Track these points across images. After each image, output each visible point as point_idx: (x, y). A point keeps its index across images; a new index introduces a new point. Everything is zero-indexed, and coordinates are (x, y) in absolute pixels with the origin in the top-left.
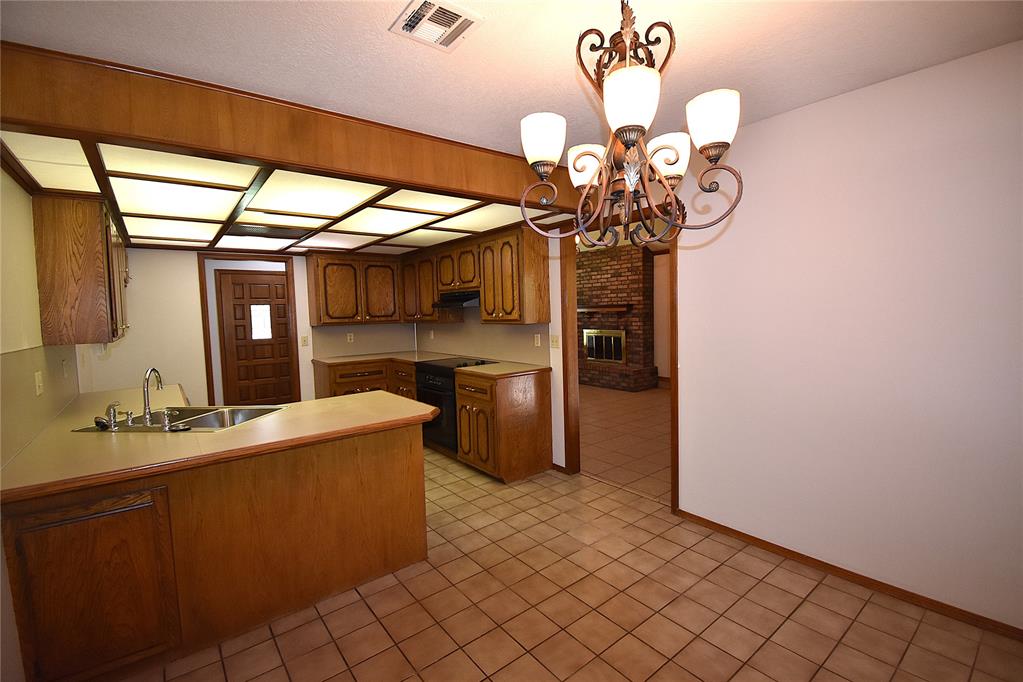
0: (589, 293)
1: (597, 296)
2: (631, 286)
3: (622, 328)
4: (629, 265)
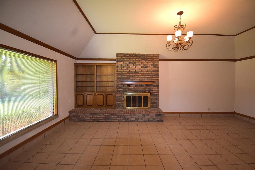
0: (127, 75)
1: (133, 76)
2: (152, 73)
3: (147, 92)
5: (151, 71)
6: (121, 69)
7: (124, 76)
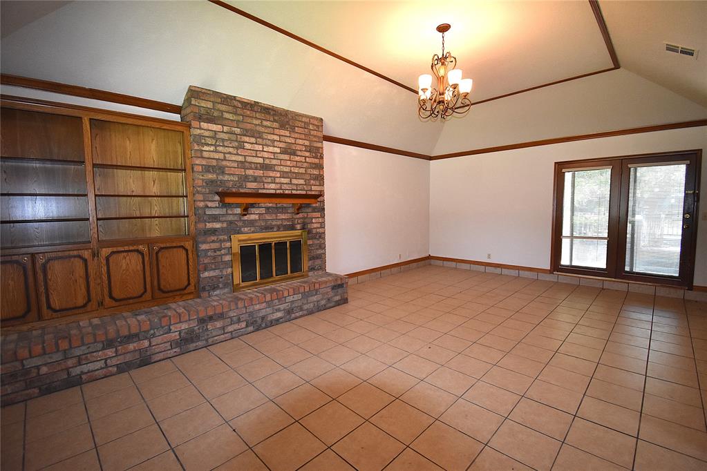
1: (255, 179)
2: (309, 171)
3: (298, 227)
4: (307, 143)
5: (305, 165)
6: (212, 148)
7: (226, 177)
